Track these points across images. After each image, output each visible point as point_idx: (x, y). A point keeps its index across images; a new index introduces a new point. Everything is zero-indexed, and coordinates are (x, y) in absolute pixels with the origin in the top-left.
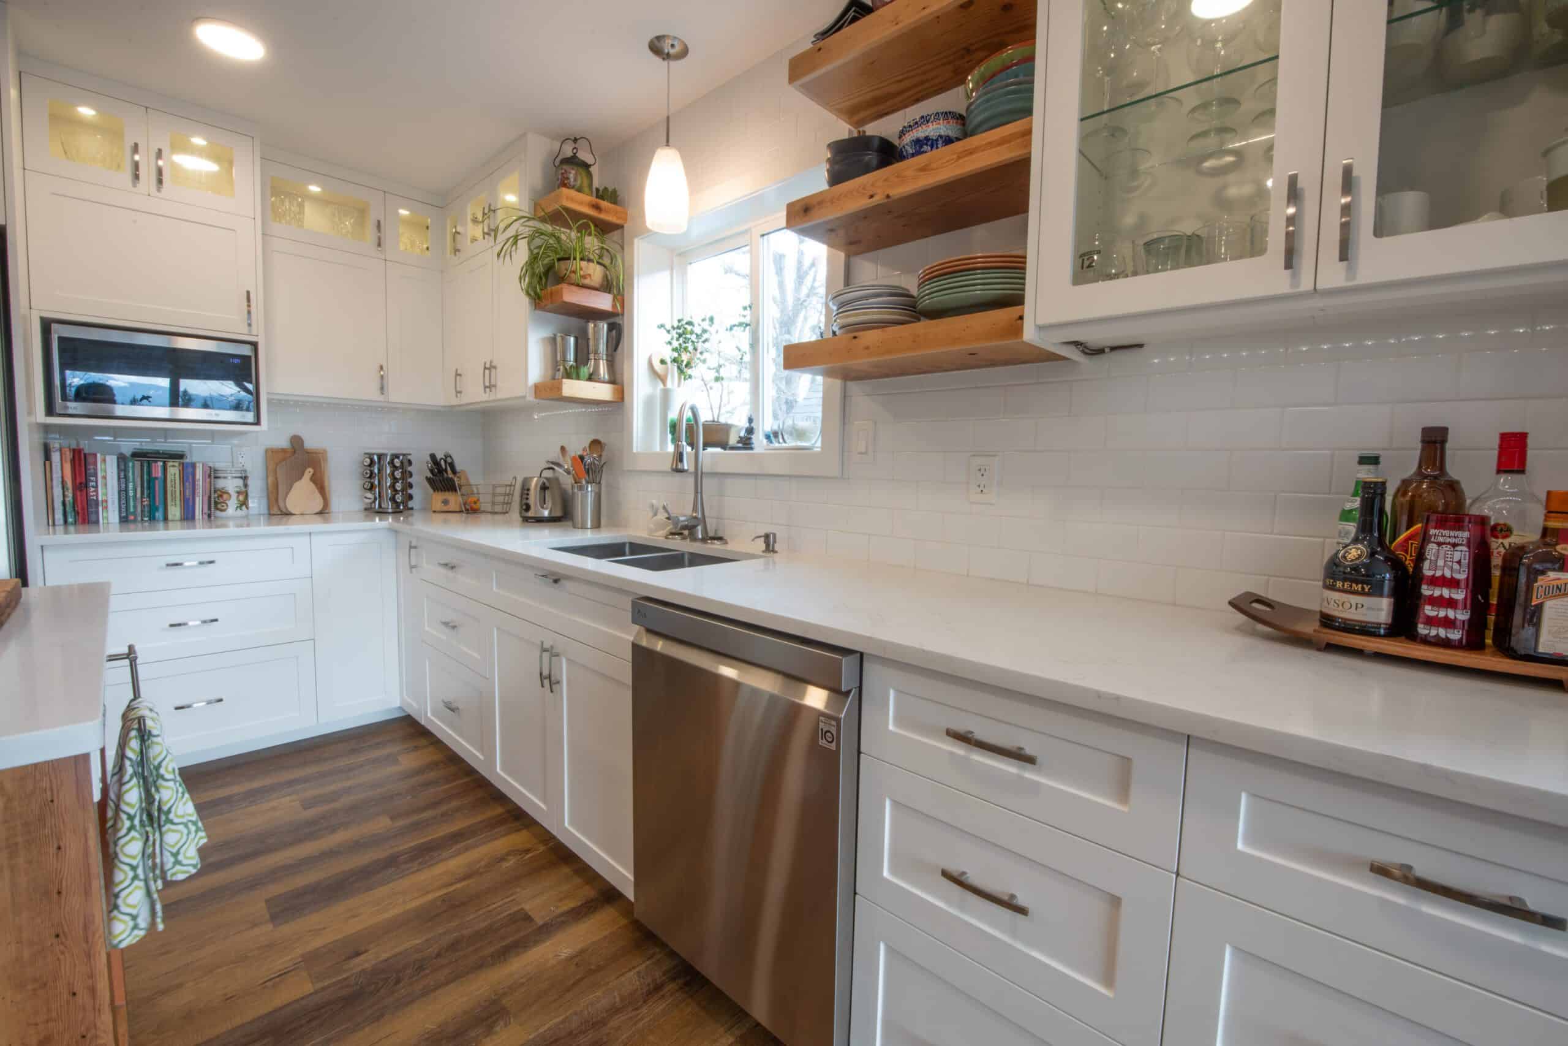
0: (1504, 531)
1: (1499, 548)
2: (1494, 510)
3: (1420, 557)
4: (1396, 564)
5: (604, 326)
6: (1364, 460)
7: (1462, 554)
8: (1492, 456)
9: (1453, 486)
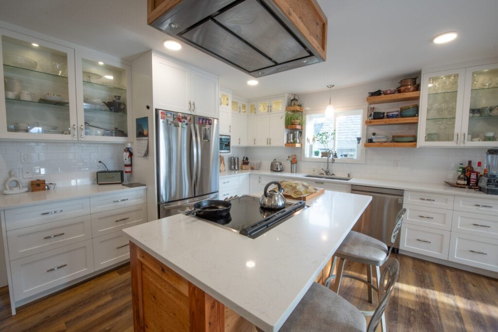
0: (479, 173)
1: (479, 175)
2: (478, 170)
3: (470, 176)
4: (467, 177)
5: (298, 132)
6: (461, 164)
7: (475, 176)
8: (477, 164)
9: (472, 168)
